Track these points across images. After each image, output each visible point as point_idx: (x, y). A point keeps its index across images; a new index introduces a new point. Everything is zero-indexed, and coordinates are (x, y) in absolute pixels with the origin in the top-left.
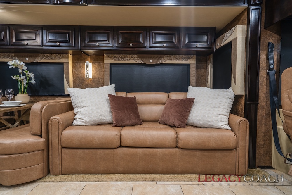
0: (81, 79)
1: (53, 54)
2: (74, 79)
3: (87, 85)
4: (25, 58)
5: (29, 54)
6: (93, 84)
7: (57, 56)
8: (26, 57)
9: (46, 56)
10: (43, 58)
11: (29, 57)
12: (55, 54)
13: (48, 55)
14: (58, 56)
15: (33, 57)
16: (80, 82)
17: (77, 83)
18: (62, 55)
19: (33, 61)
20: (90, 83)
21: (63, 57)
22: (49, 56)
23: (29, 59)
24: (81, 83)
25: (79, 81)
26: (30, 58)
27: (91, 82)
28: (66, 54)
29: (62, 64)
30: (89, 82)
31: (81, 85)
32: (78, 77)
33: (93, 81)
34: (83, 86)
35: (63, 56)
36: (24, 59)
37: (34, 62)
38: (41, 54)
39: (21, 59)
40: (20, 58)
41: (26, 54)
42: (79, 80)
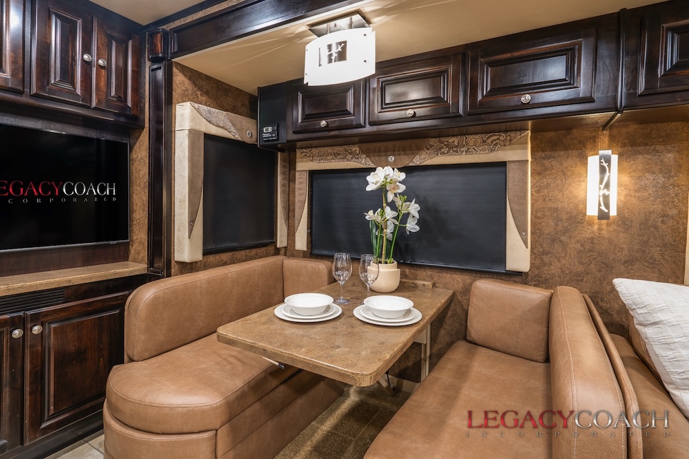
0: (565, 217)
1: (471, 137)
2: (538, 218)
3: (592, 238)
4: (386, 155)
5: (397, 143)
6: (622, 235)
7: (484, 141)
8: (389, 153)
9: (447, 146)
10: (438, 151)
11: (396, 153)
12: (477, 137)
13: (455, 140)
14: (489, 141)
15: (407, 152)
16: (560, 228)
17: (546, 232)
18: (503, 136)
19: (407, 162)
20: (604, 232)
21: (508, 143)
22: (456, 144)
23: (397, 157)
24: (566, 231)
25: (557, 225)
26: (399, 155)
27: (611, 229)
28: (520, 130)
29: (503, 164)
30: (600, 229)
31: (563, 238)
32: (550, 209)
33: (619, 226)
34: (573, 241)
35: (508, 138)
36: (383, 158)
37: (411, 164)
38: (433, 141)
39: (377, 158)
40: (374, 156)
41: (389, 144)
42: (558, 219)
